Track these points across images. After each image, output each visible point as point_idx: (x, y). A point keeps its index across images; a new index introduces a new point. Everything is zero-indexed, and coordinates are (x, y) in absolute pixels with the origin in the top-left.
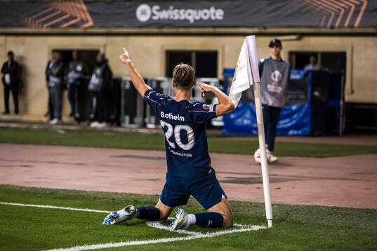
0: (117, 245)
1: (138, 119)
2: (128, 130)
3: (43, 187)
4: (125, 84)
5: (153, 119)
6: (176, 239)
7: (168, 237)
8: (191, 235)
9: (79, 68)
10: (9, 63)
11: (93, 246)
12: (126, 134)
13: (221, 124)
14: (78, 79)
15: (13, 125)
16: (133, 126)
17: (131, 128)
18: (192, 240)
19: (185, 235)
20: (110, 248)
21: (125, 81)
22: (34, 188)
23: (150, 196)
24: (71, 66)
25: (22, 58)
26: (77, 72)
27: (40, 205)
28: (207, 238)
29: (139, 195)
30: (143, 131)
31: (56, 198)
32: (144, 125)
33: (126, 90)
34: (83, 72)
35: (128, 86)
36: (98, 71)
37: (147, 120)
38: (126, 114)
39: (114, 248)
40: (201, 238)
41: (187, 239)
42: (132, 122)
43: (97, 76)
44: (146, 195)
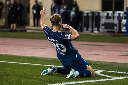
0: (81, 82)
1: (90, 29)
2: (85, 34)
3: (50, 57)
4: (84, 14)
5: (96, 29)
6: (107, 80)
7: (103, 79)
8: (113, 78)
9: (65, 7)
10: (36, 5)
11: (72, 82)
12: (85, 35)
13: (125, 31)
14: (65, 12)
15: (37, 31)
16: (88, 32)
17: (87, 33)
18: (113, 80)
19: (111, 78)
20: (79, 83)
21: (85, 13)
22: (46, 58)
23: (95, 61)
24: (62, 6)
25: (41, 3)
26: (64, 9)
27: (49, 65)
28: (120, 79)
29: (91, 61)
30: (92, 34)
31: (55, 62)
32: (92, 31)
33: (85, 17)
34: (67, 9)
35: (85, 15)
36: (74, 9)
37: (94, 29)
38: (85, 26)
39: (80, 83)
40: (117, 80)
41: (111, 79)
42: (87, 30)
43: (74, 11)
44: (93, 61)
